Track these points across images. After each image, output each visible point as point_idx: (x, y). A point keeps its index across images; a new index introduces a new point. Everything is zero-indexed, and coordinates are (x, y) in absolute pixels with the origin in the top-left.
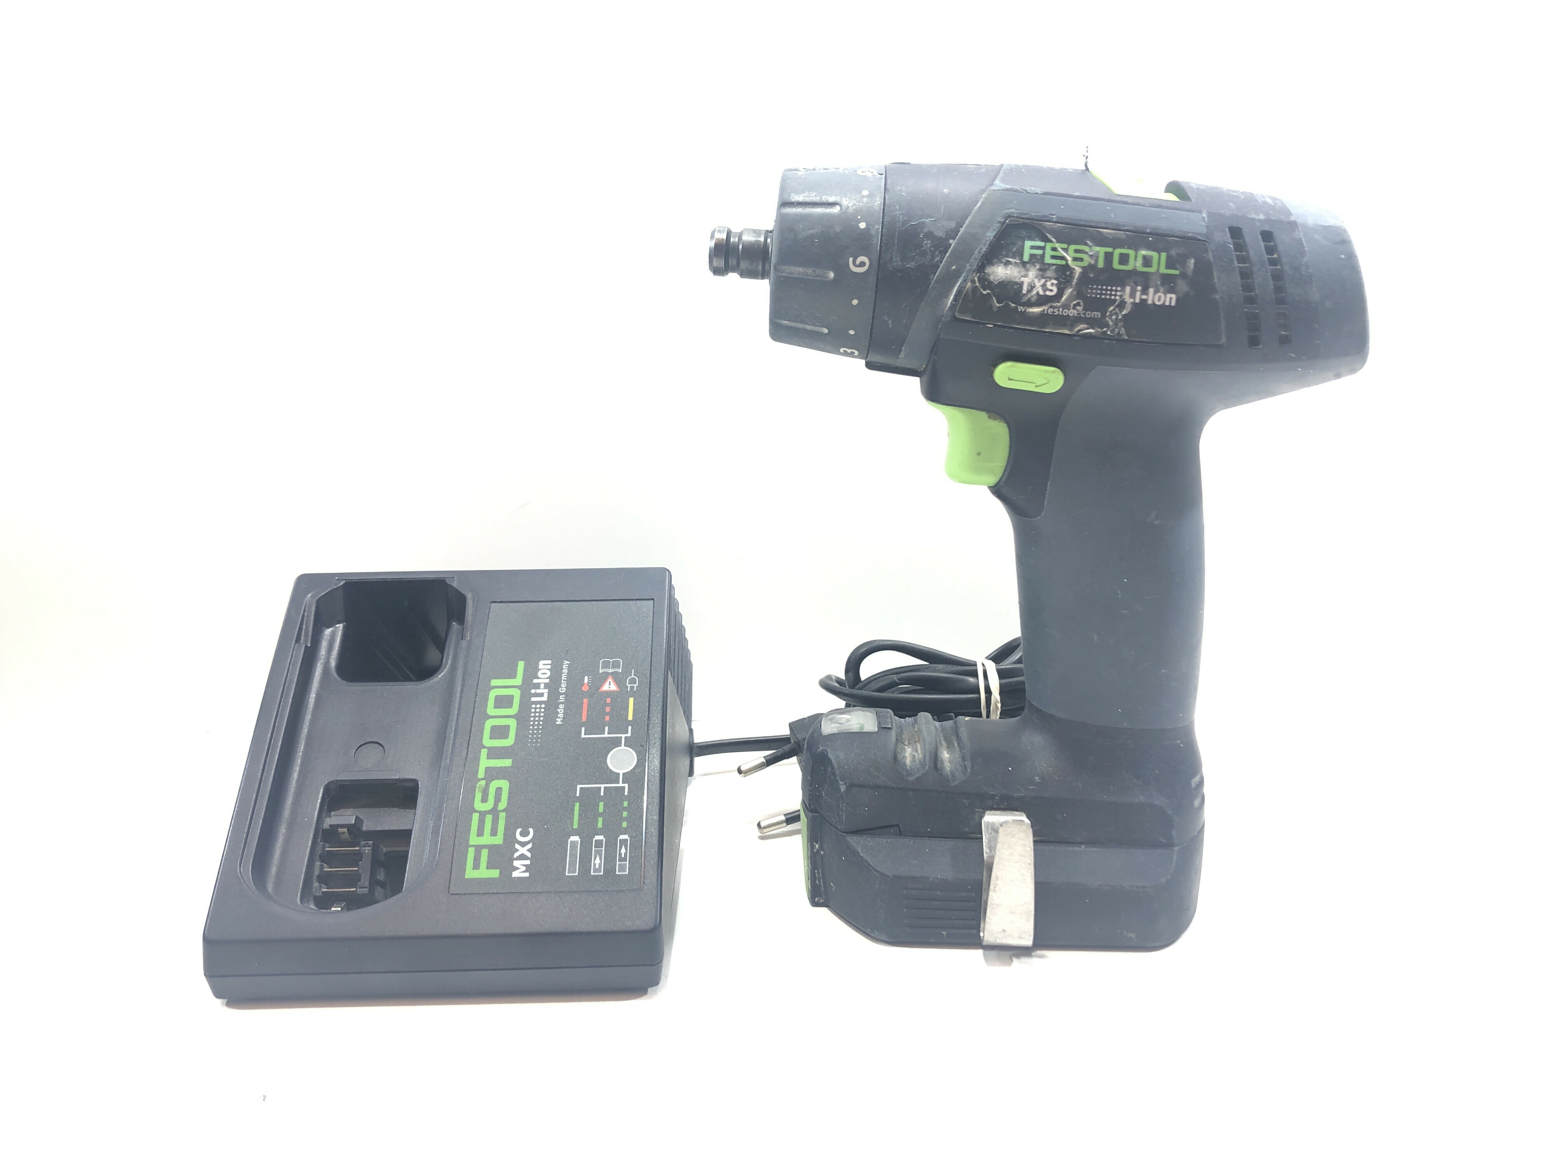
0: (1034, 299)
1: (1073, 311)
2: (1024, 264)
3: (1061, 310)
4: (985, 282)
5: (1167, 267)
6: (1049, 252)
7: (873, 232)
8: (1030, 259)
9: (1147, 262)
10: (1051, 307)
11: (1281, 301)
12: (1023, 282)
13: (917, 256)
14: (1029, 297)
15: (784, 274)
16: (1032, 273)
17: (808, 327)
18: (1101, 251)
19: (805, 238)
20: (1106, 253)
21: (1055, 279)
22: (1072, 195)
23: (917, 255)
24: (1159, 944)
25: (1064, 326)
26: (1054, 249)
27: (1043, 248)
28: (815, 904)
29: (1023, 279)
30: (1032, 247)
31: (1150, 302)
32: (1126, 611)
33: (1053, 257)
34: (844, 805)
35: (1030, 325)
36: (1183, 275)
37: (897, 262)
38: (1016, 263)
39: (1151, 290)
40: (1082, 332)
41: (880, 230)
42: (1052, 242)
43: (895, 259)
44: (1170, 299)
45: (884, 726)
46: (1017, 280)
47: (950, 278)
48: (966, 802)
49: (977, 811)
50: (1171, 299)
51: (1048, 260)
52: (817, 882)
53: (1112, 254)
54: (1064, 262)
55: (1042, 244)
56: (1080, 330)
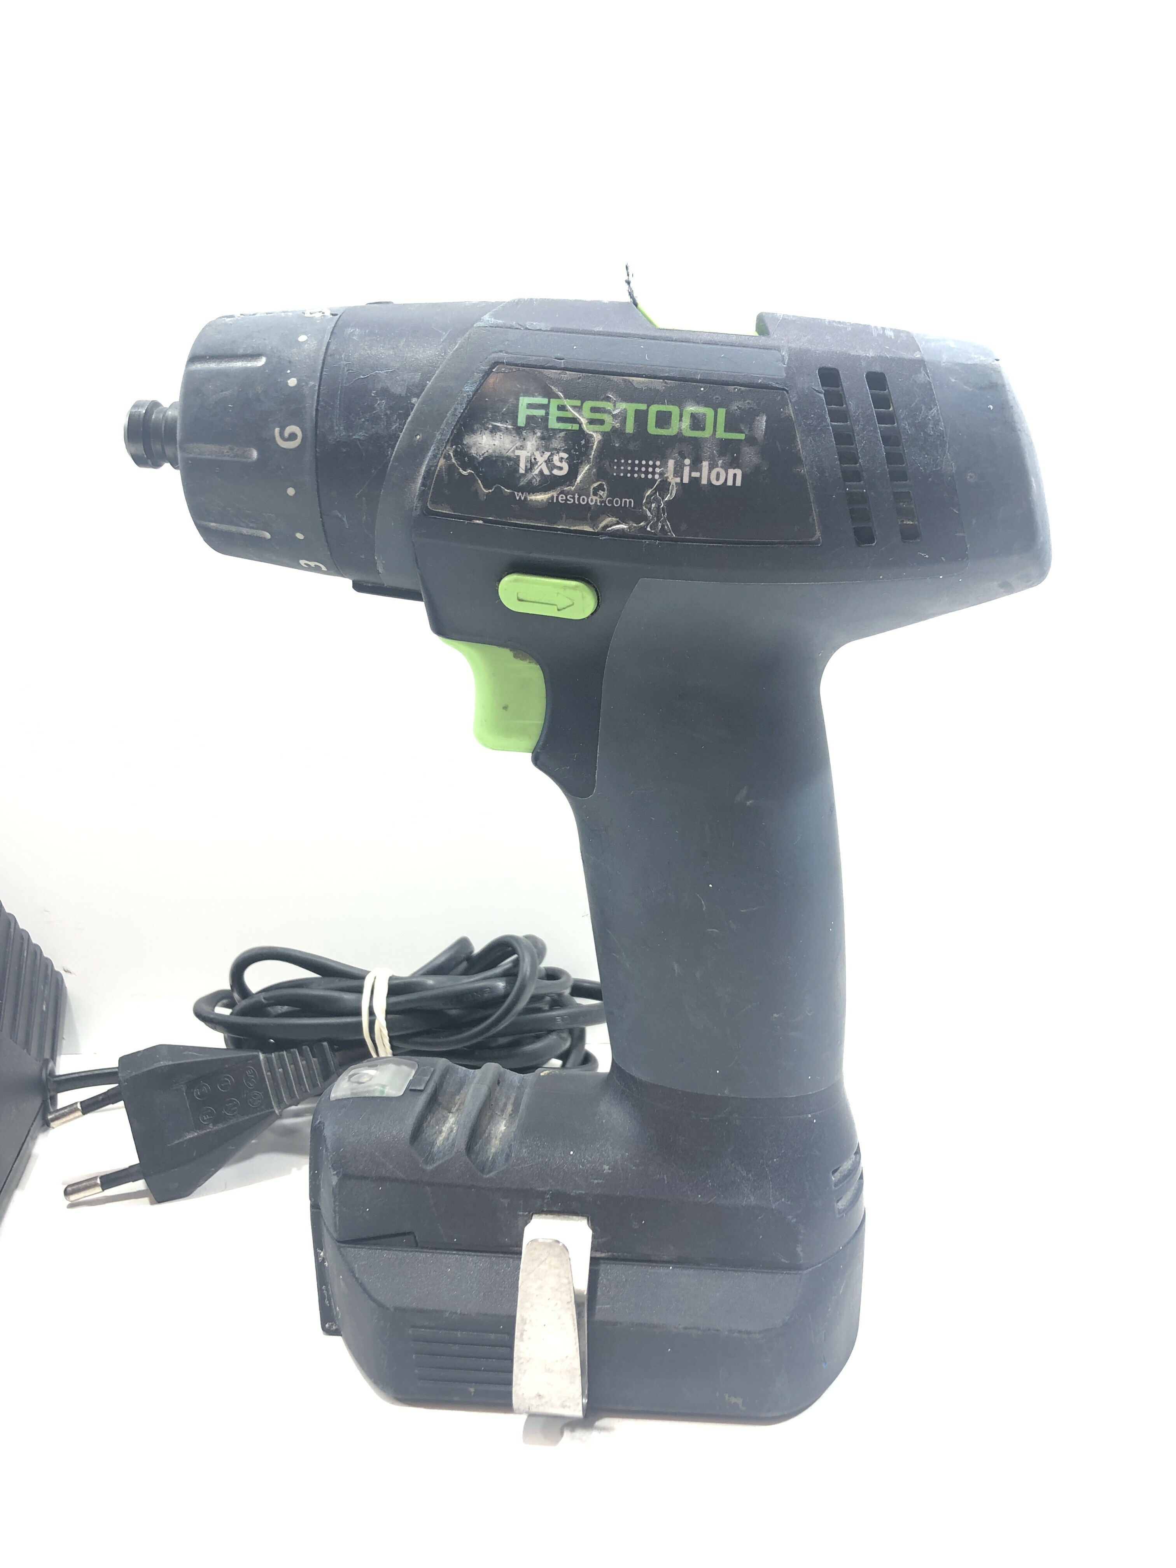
0: (536, 482)
1: (594, 498)
2: (518, 430)
3: (577, 496)
4: (465, 457)
5: (727, 429)
6: (554, 413)
7: (306, 391)
8: (527, 424)
9: (697, 422)
10: (562, 492)
11: (899, 476)
12: (518, 457)
13: (367, 423)
14: (530, 478)
15: (192, 455)
16: (532, 443)
17: (245, 531)
18: (631, 408)
19: (216, 402)
20: (637, 412)
21: (565, 451)
22: (591, 331)
23: (368, 421)
24: (778, 1414)
25: (583, 520)
26: (562, 408)
27: (546, 407)
28: (328, 1332)
29: (518, 453)
30: (530, 406)
31: (704, 481)
32: (716, 930)
33: (560, 419)
34: (337, 1203)
35: (536, 520)
36: (751, 440)
37: (340, 432)
38: (507, 428)
39: (705, 464)
40: (610, 529)
41: (317, 388)
42: (558, 397)
43: (336, 428)
44: (734, 477)
45: (413, 1088)
46: (510, 454)
47: (415, 453)
48: (506, 1202)
49: (520, 1215)
50: (735, 475)
51: (553, 424)
52: (327, 1302)
53: (646, 412)
54: (576, 427)
55: (545, 401)
56: (607, 526)
